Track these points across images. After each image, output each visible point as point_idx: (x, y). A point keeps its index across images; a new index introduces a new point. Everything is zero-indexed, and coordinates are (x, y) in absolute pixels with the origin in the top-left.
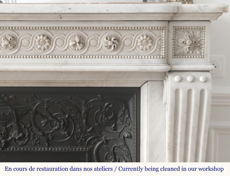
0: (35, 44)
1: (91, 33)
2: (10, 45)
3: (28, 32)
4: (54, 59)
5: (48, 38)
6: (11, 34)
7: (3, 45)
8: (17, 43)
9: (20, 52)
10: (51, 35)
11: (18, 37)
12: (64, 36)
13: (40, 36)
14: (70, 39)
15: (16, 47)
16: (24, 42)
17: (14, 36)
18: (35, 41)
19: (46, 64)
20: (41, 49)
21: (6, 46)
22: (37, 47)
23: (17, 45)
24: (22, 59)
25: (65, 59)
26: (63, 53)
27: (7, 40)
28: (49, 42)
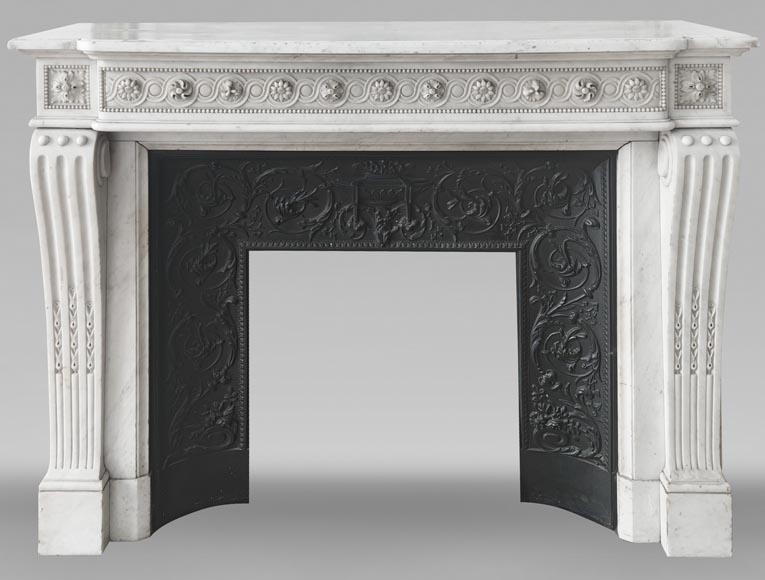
0: (473, 93)
1: (555, 77)
2: (436, 95)
3: (462, 76)
4: (500, 115)
5: (492, 84)
6: (437, 79)
7: (427, 95)
8: (446, 91)
9: (449, 104)
10: (496, 81)
11: (447, 84)
12: (515, 81)
13: (480, 82)
14: (524, 85)
15: (443, 97)
16: (456, 90)
17: (441, 82)
18: (472, 89)
19: (489, 122)
20: (481, 100)
21: (431, 97)
22: (475, 97)
23: (445, 94)
25: (518, 114)
26: (512, 106)
27: (432, 87)
28: (494, 91)
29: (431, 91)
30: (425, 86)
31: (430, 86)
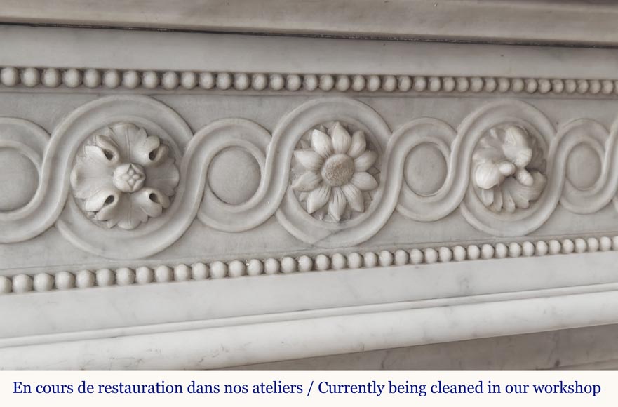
0: (296, 184)
2: (146, 194)
3: (251, 106)
5: (371, 145)
6: (145, 123)
7: (104, 197)
8: (187, 178)
9: (199, 239)
10: (380, 129)
11: (192, 143)
12: (446, 131)
13: (327, 133)
14: (477, 147)
15: (176, 205)
16: (229, 173)
17: (165, 136)
18: (293, 163)
19: (359, 305)
20: (326, 213)
21: (121, 203)
22: (304, 201)
23: (181, 190)
24: (219, 283)
26: (439, 232)
27: (125, 158)
28: (373, 170)
29: (122, 177)
30: (95, 151)
31: (117, 153)
